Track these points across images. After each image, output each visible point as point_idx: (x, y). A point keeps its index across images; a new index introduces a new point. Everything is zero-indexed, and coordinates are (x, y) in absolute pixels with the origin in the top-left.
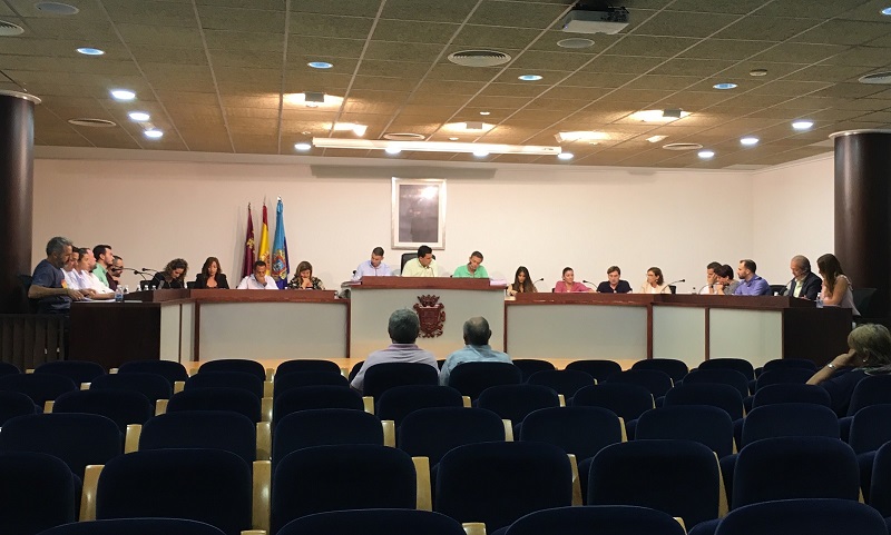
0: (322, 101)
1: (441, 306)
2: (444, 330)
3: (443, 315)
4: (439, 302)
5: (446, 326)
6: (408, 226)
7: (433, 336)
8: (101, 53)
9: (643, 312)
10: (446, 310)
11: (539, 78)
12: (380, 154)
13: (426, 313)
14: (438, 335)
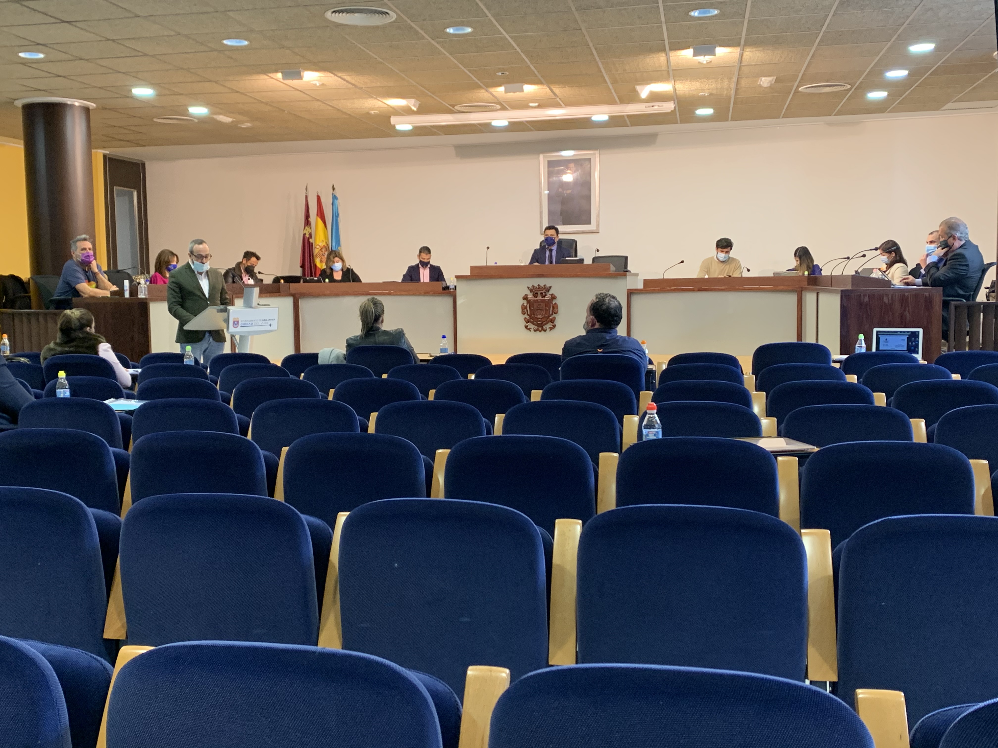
0: (301, 78)
1: (553, 297)
2: (558, 322)
3: (555, 307)
4: (551, 292)
5: (559, 319)
6: (558, 208)
7: (545, 331)
8: (41, 56)
9: (792, 299)
10: (558, 301)
11: (469, 30)
12: (486, 128)
13: (535, 305)
14: (551, 329)
